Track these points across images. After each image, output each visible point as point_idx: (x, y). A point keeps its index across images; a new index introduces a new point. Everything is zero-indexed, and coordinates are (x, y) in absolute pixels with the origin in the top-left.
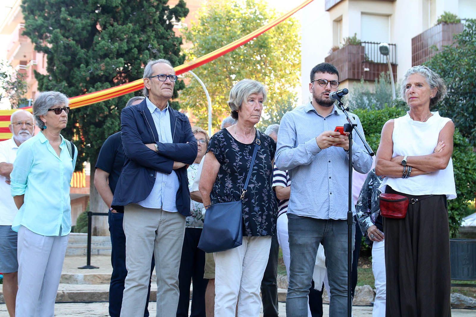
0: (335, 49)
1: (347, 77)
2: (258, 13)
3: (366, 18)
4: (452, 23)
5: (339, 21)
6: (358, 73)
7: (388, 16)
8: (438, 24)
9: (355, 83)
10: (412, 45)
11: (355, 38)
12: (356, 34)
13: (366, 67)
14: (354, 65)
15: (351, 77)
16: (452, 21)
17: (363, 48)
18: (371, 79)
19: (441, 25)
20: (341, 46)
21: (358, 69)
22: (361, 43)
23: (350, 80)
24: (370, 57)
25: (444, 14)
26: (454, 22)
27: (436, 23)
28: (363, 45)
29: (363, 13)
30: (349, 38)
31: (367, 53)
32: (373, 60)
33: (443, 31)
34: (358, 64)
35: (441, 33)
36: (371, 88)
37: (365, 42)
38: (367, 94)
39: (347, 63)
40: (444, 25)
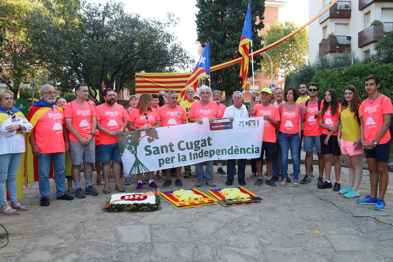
0: (324, 40)
1: (329, 51)
2: (290, 27)
3: (337, 26)
4: (378, 25)
5: (325, 28)
6: (334, 49)
7: (347, 24)
8: (372, 25)
9: (334, 53)
10: (358, 36)
11: (332, 34)
12: (333, 33)
13: (338, 46)
14: (332, 46)
15: (331, 51)
16: (378, 24)
17: (336, 38)
18: (341, 51)
19: (373, 26)
20: (326, 38)
21: (334, 47)
22: (335, 36)
23: (331, 52)
24: (339, 42)
25: (374, 21)
26: (379, 24)
27: (370, 25)
28: (336, 37)
29: (336, 24)
30: (330, 35)
31: (338, 40)
32: (340, 43)
33: (374, 28)
34: (334, 45)
35: (373, 29)
36: (341, 55)
37: (337, 36)
38: (340, 58)
39: (329, 45)
40: (374, 26)
